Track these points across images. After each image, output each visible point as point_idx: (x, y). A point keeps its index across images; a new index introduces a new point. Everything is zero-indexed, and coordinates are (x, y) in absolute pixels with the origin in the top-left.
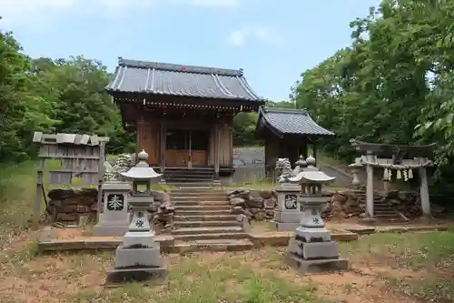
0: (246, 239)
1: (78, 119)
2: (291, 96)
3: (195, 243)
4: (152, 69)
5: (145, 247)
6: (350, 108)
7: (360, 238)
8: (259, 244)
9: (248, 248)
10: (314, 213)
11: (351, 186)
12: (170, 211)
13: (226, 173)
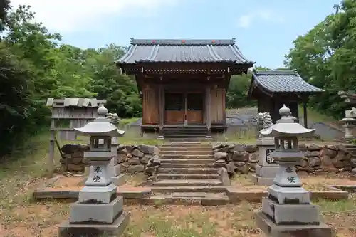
0: (224, 193)
1: (111, 92)
2: (285, 63)
3: (171, 196)
4: (157, 45)
5: (100, 202)
6: (341, 63)
7: (351, 196)
8: (235, 199)
9: (223, 202)
10: (289, 170)
11: (344, 140)
12: (156, 164)
13: (218, 129)
